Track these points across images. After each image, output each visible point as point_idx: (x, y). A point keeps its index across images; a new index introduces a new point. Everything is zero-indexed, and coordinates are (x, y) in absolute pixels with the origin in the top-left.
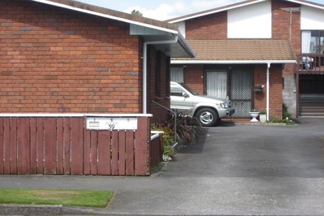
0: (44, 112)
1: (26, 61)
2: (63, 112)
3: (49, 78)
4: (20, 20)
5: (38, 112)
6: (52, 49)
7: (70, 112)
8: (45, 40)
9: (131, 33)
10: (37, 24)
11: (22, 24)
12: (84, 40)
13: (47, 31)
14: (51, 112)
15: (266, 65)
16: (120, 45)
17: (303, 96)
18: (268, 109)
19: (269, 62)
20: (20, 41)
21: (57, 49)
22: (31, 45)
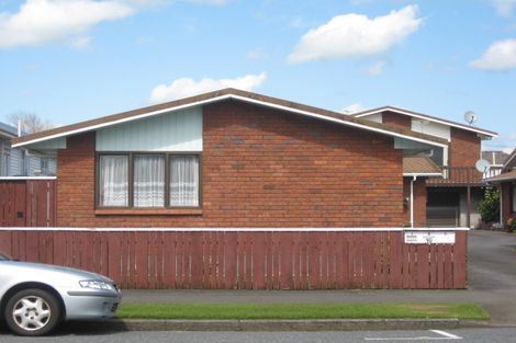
0: (308, 226)
1: (290, 175)
2: (328, 226)
3: (314, 191)
4: (282, 134)
5: (301, 226)
6: (316, 162)
7: (334, 226)
8: (308, 154)
9: (396, 147)
10: (300, 137)
11: (285, 138)
12: (348, 154)
13: (310, 145)
14: (315, 227)
15: (412, 178)
16: (384, 159)
17: (433, 209)
18: (412, 222)
19: (415, 175)
20: (283, 154)
21: (321, 162)
22: (293, 158)
